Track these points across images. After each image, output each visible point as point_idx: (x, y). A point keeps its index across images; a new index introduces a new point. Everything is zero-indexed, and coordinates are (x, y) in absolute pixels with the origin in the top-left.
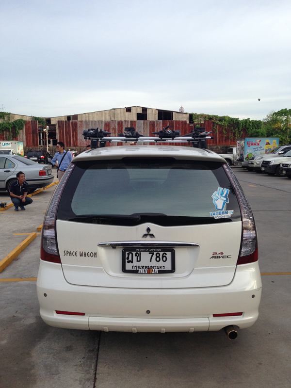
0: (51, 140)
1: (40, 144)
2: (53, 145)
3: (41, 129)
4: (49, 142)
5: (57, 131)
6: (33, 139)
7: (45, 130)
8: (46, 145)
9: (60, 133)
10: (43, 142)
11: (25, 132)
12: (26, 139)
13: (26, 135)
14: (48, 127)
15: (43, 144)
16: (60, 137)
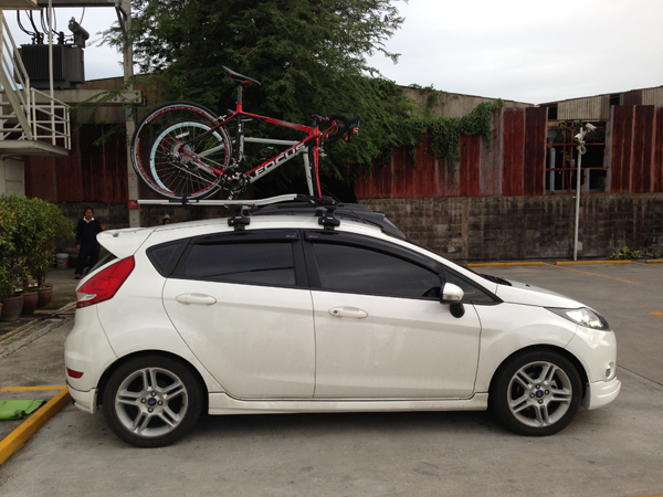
0: (587, 171)
2: (591, 188)
6: (528, 171)
7: (580, 137)
12: (504, 169)
14: (591, 125)
16: (616, 160)
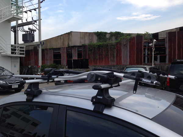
0: (159, 56)
1: (144, 61)
3: (146, 44)
4: (156, 59)
5: (167, 45)
6: (137, 57)
7: (150, 45)
8: (151, 62)
9: (170, 47)
10: (148, 59)
11: (129, 49)
13: (130, 52)
14: (155, 40)
15: (148, 62)
16: (170, 52)
